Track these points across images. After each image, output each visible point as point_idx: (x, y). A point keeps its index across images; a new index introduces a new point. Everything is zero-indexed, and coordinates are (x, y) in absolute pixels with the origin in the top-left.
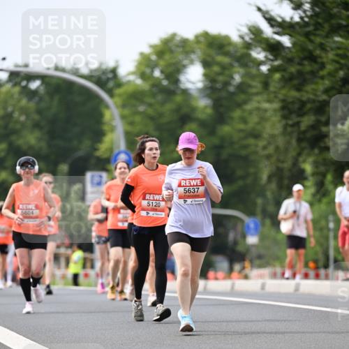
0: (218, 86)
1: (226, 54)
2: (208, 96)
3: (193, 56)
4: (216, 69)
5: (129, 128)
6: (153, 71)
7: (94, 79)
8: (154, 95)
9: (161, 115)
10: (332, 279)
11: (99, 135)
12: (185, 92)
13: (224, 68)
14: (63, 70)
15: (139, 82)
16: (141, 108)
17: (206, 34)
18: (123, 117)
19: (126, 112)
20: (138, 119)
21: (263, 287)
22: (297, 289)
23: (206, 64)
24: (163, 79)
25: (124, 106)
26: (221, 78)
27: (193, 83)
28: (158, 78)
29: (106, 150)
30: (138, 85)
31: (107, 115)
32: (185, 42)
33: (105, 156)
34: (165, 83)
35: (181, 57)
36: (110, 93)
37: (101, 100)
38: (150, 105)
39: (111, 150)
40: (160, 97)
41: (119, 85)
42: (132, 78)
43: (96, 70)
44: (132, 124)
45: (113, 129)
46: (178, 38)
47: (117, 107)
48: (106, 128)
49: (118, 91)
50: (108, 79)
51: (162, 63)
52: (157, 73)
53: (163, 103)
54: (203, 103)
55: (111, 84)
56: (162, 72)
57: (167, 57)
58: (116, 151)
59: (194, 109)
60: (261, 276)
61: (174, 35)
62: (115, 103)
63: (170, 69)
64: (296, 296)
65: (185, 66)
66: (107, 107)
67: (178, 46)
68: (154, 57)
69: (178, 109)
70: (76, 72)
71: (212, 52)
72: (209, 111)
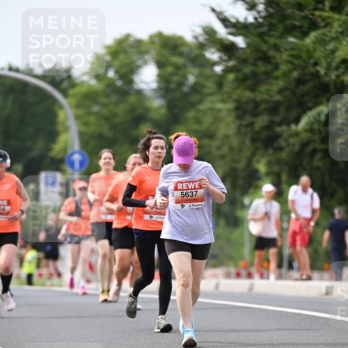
0: (172, 86)
1: (181, 54)
2: (163, 96)
3: (147, 57)
4: (170, 69)
5: (83, 129)
6: (106, 72)
7: (47, 79)
8: (107, 96)
9: (115, 115)
10: (286, 279)
11: (53, 135)
12: (139, 93)
13: (178, 68)
14: (17, 70)
15: (93, 82)
16: (96, 108)
17: (160, 35)
18: (77, 117)
19: (80, 112)
20: (92, 119)
21: (217, 287)
22: (251, 289)
23: (160, 65)
24: (118, 79)
25: (78, 106)
26: (175, 79)
27: (147, 83)
28: (111, 79)
29: (61, 150)
30: (92, 86)
31: (61, 115)
32: (139, 42)
33: (60, 156)
34: (119, 83)
35: (134, 58)
36: (64, 93)
37: (54, 101)
38: (104, 105)
39: (65, 150)
40: (114, 98)
41: (73, 85)
42: (85, 78)
43: (50, 70)
44: (86, 124)
45: (67, 129)
46: (132, 39)
47: (72, 107)
48: (60, 128)
49: (72, 92)
50: (62, 80)
51: (116, 63)
52: (111, 74)
53: (117, 104)
54: (157, 104)
55: (65, 84)
56: (116, 72)
57: (122, 57)
58: (69, 152)
59: (147, 110)
60: (215, 276)
61: (128, 36)
62: (70, 104)
63: (125, 70)
64: (250, 296)
65: (139, 67)
66: (61, 107)
67: (131, 46)
68: (108, 58)
69: (133, 110)
70: (30, 72)
71: (166, 52)
72: (163, 111)
